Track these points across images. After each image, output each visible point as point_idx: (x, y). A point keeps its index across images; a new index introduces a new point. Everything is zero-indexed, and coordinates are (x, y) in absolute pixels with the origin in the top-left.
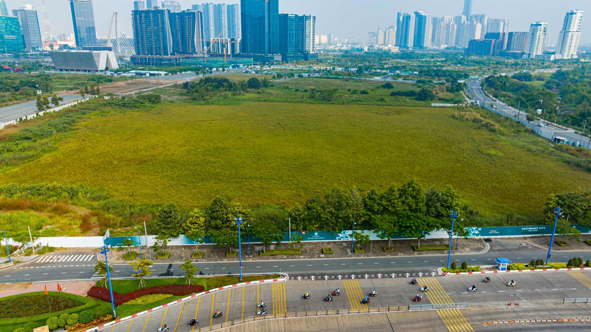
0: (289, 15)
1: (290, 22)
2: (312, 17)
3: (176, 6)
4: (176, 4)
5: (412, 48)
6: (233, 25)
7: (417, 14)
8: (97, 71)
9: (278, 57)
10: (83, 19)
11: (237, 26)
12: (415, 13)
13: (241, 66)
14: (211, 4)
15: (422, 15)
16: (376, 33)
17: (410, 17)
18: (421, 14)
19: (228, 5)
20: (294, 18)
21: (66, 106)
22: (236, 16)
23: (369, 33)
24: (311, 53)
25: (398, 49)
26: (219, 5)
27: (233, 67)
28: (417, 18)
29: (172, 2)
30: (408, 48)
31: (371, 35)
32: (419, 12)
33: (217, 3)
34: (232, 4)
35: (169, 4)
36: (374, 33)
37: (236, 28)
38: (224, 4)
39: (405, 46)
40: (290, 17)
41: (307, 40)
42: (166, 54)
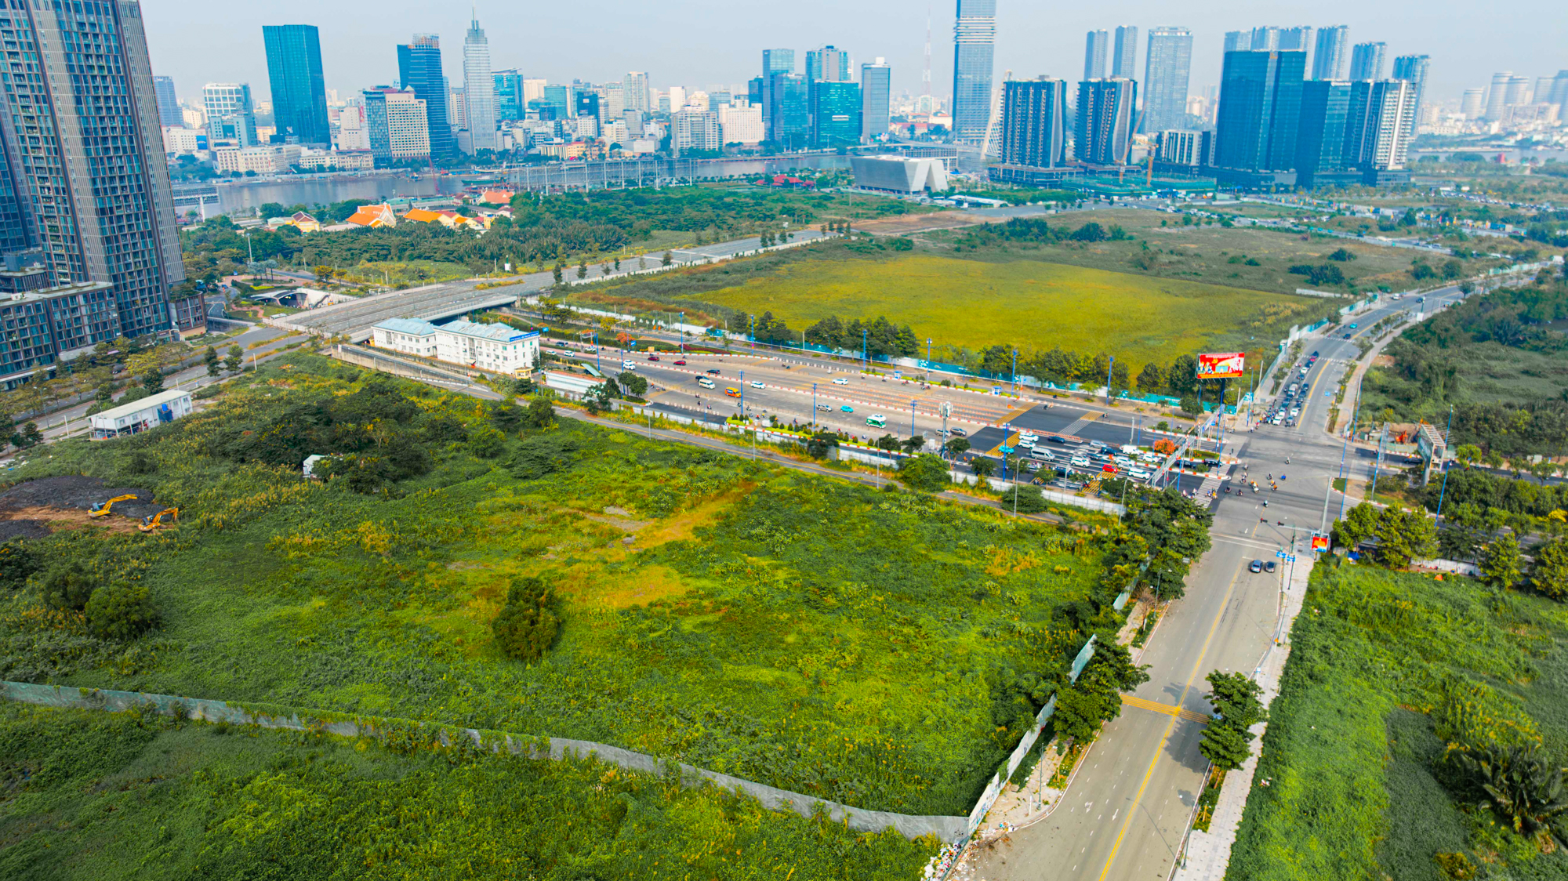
0: (1334, 84)
8: (907, 193)
9: (1289, 177)
10: (970, 77)
13: (1182, 193)
21: (794, 245)
24: (1390, 168)
27: (1160, 195)
29: (1174, 29)
35: (1165, 34)
40: (1336, 87)
41: (1382, 139)
42: (1046, 164)
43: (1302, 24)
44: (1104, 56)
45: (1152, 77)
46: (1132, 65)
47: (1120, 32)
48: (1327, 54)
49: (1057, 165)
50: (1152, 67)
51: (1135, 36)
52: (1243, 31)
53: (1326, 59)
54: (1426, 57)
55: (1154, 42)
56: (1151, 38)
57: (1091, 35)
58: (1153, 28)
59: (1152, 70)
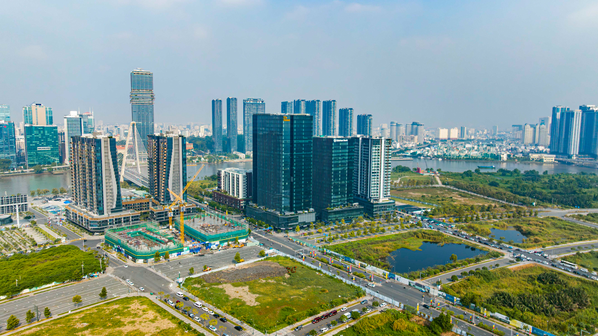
0: (335, 141)
1: (336, 151)
2: (383, 141)
3: (259, 104)
4: (260, 102)
5: (576, 155)
6: (328, 124)
7: (584, 109)
10: (141, 123)
11: (332, 125)
12: (581, 108)
14: (302, 100)
15: (593, 111)
16: (523, 127)
17: (573, 114)
18: (591, 109)
19: (324, 102)
20: (347, 144)
22: (332, 115)
23: (513, 126)
24: (381, 201)
25: (554, 159)
26: (313, 101)
28: (585, 114)
29: (255, 100)
30: (570, 157)
31: (516, 128)
32: (588, 106)
33: (311, 99)
34: (328, 100)
35: (251, 102)
36: (520, 126)
37: (332, 128)
38: (318, 101)
39: (566, 152)
40: (338, 143)
41: (373, 180)
42: (101, 212)
43: (316, 99)
44: (221, 112)
45: (246, 123)
46: (236, 117)
47: (229, 100)
48: (328, 114)
49: (113, 211)
50: (246, 118)
51: (236, 103)
52: (289, 101)
53: (328, 115)
54: (370, 115)
55: (246, 106)
56: (244, 104)
57: (213, 101)
58: (246, 99)
59: (246, 120)
